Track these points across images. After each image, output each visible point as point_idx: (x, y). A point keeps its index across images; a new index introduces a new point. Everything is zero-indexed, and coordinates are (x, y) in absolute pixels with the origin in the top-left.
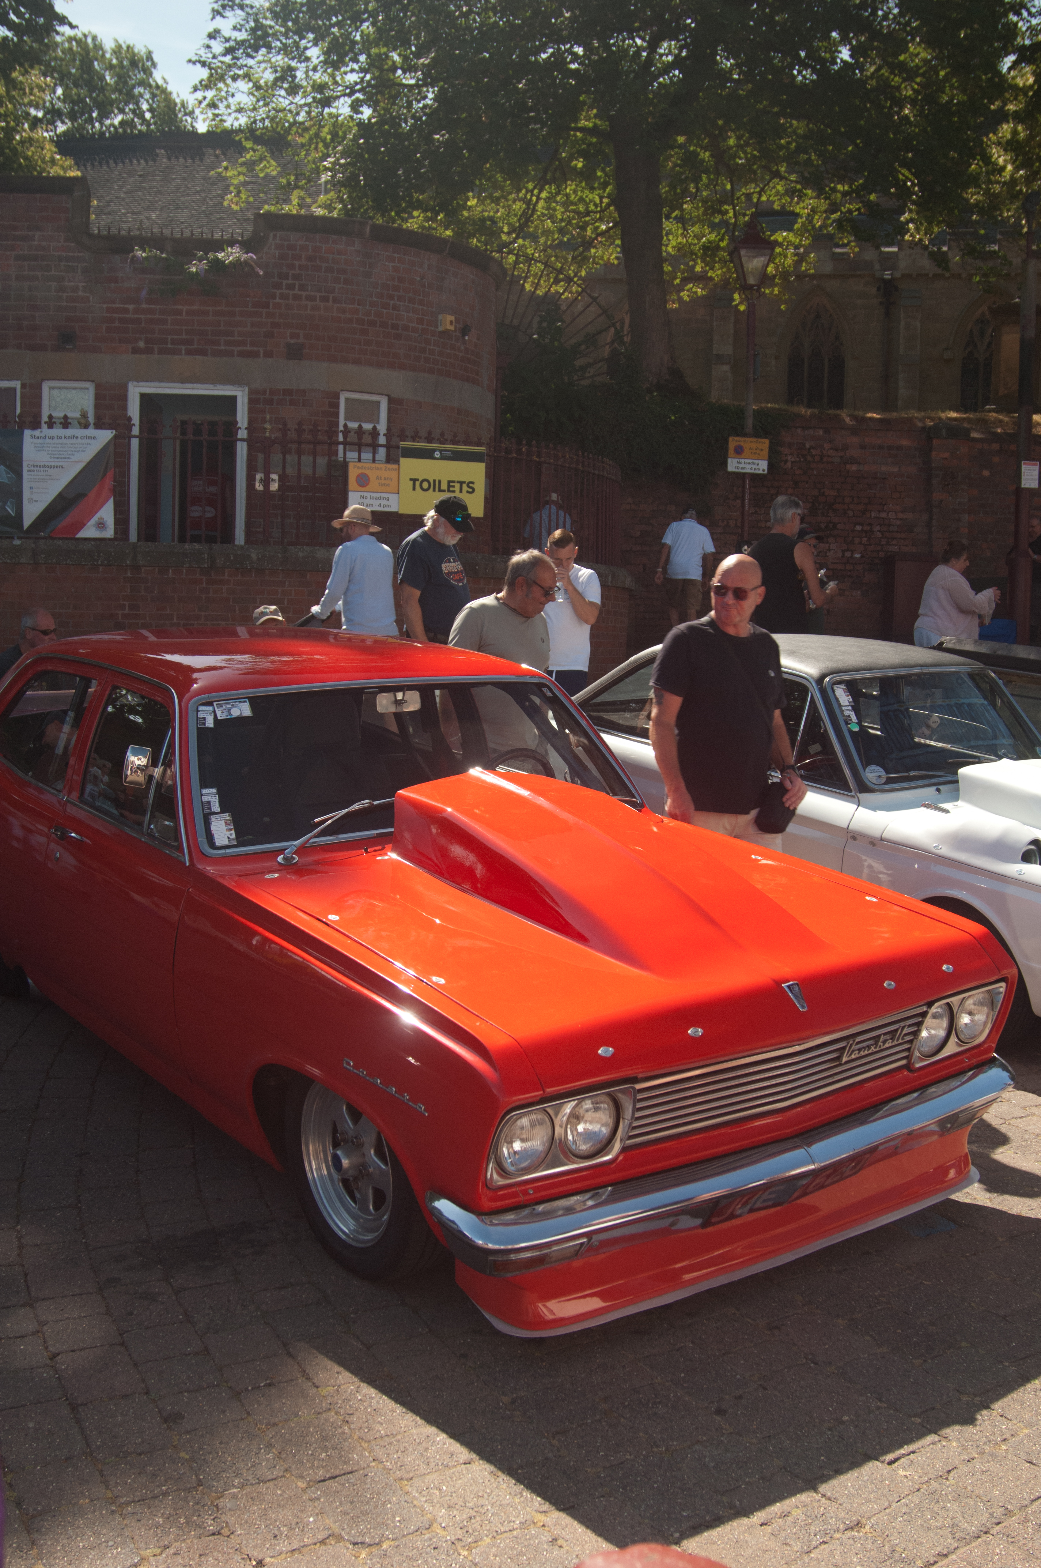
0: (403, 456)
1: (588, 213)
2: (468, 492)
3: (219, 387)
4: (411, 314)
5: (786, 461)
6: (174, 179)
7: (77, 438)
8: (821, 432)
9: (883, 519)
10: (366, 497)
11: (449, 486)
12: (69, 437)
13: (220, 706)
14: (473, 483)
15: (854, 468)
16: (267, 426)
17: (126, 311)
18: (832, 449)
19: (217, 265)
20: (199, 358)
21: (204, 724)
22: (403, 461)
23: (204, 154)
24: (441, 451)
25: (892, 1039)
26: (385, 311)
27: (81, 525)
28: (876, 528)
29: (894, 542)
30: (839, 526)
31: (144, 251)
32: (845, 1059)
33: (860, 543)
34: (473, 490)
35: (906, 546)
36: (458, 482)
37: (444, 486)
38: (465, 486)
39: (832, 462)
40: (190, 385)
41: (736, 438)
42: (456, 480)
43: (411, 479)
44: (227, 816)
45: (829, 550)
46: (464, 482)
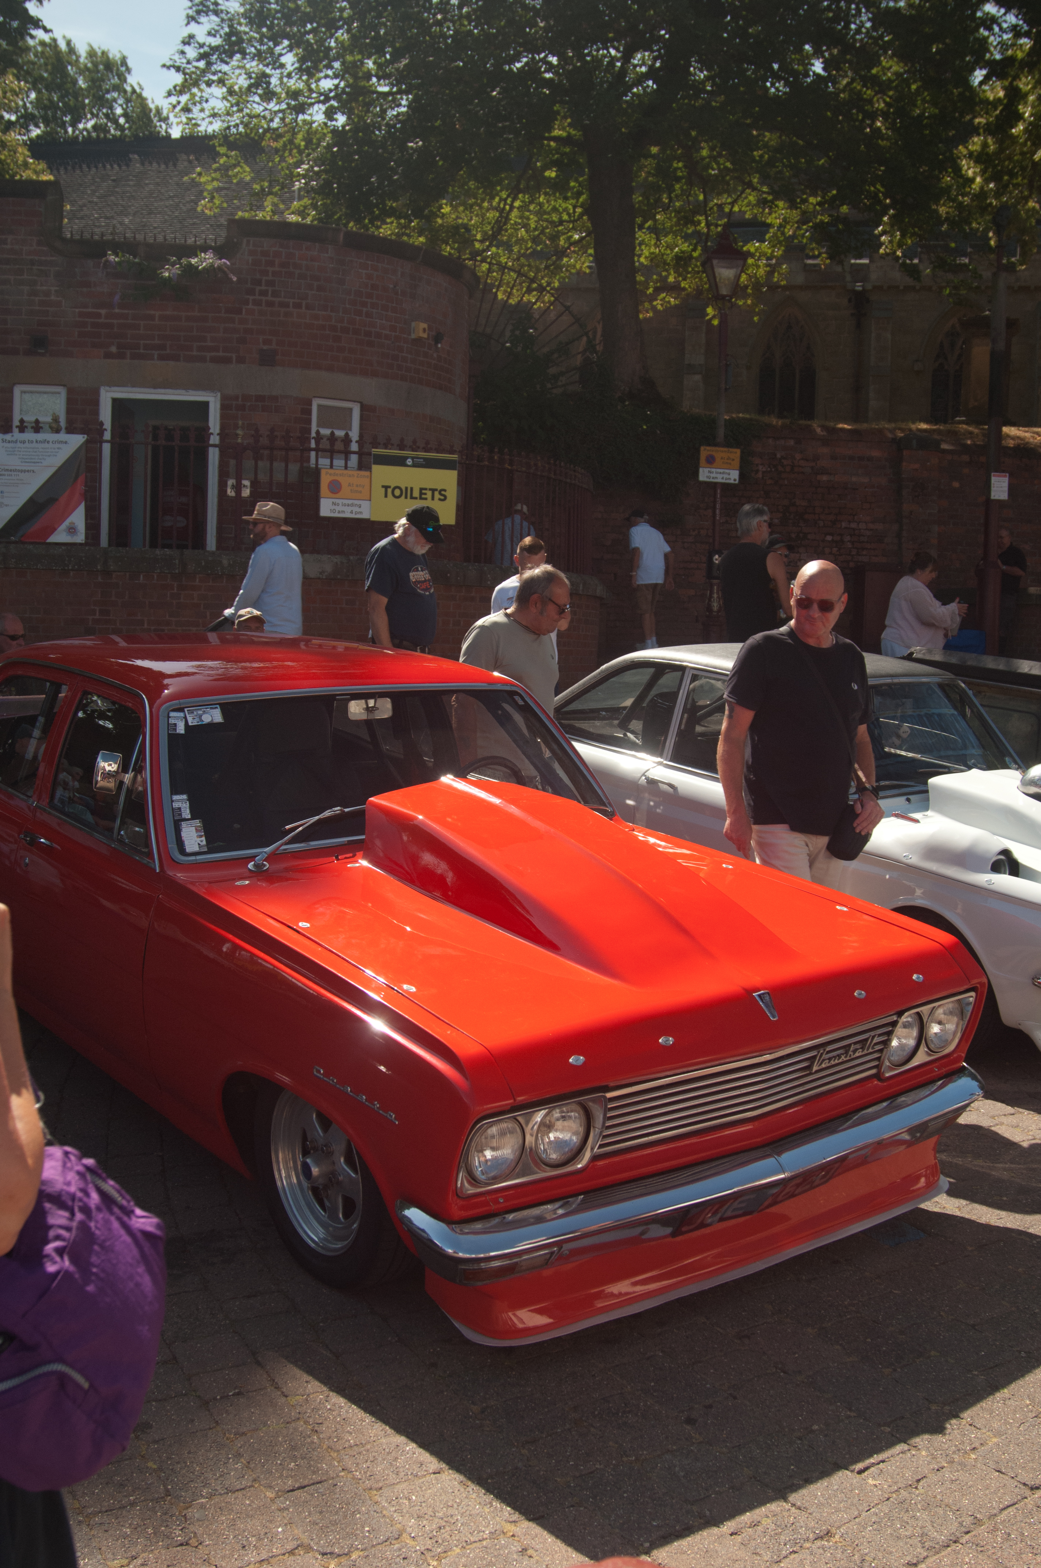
0: (375, 463)
1: (561, 222)
2: (440, 499)
3: (191, 392)
4: (384, 322)
5: (757, 471)
6: (147, 184)
7: (48, 442)
8: (792, 442)
9: (854, 529)
10: (338, 505)
11: (421, 494)
12: (41, 442)
13: (191, 712)
14: (445, 490)
15: (825, 478)
16: (240, 432)
17: (99, 315)
18: (803, 459)
19: (191, 270)
20: (172, 363)
21: (175, 730)
22: (376, 468)
23: (177, 160)
24: (413, 458)
25: (863, 1049)
26: (358, 318)
27: (52, 530)
28: (847, 538)
29: (864, 552)
30: (809, 536)
31: (117, 256)
32: (815, 1068)
34: (445, 498)
35: (876, 556)
36: (430, 489)
37: (416, 494)
38: (436, 494)
39: (803, 473)
40: (163, 391)
41: (708, 448)
42: (428, 487)
43: (383, 487)
44: (197, 823)
46: (436, 490)
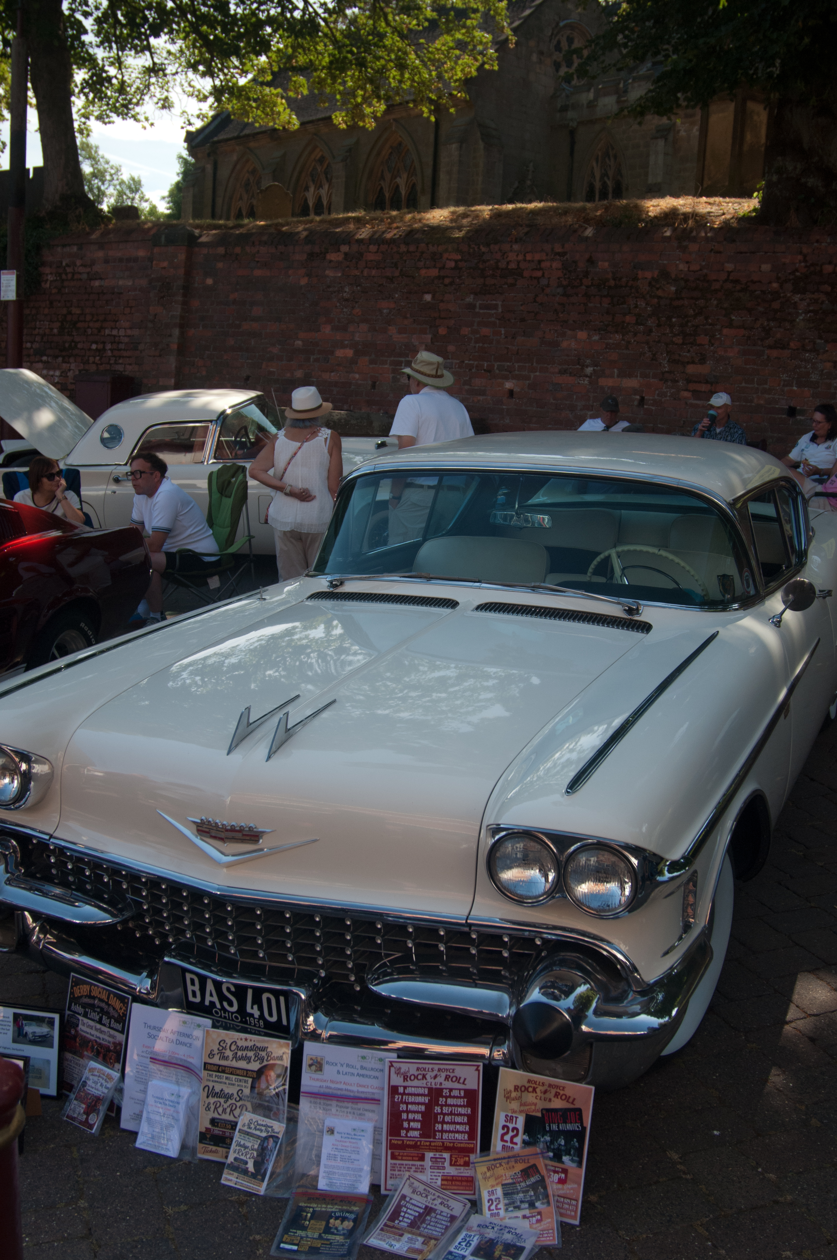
8: (75, 249)
9: (115, 336)
15: (97, 283)
18: (82, 265)
28: (109, 346)
29: (121, 361)
30: (80, 346)
33: (94, 363)
35: (130, 364)
39: (81, 280)
45: (70, 370)
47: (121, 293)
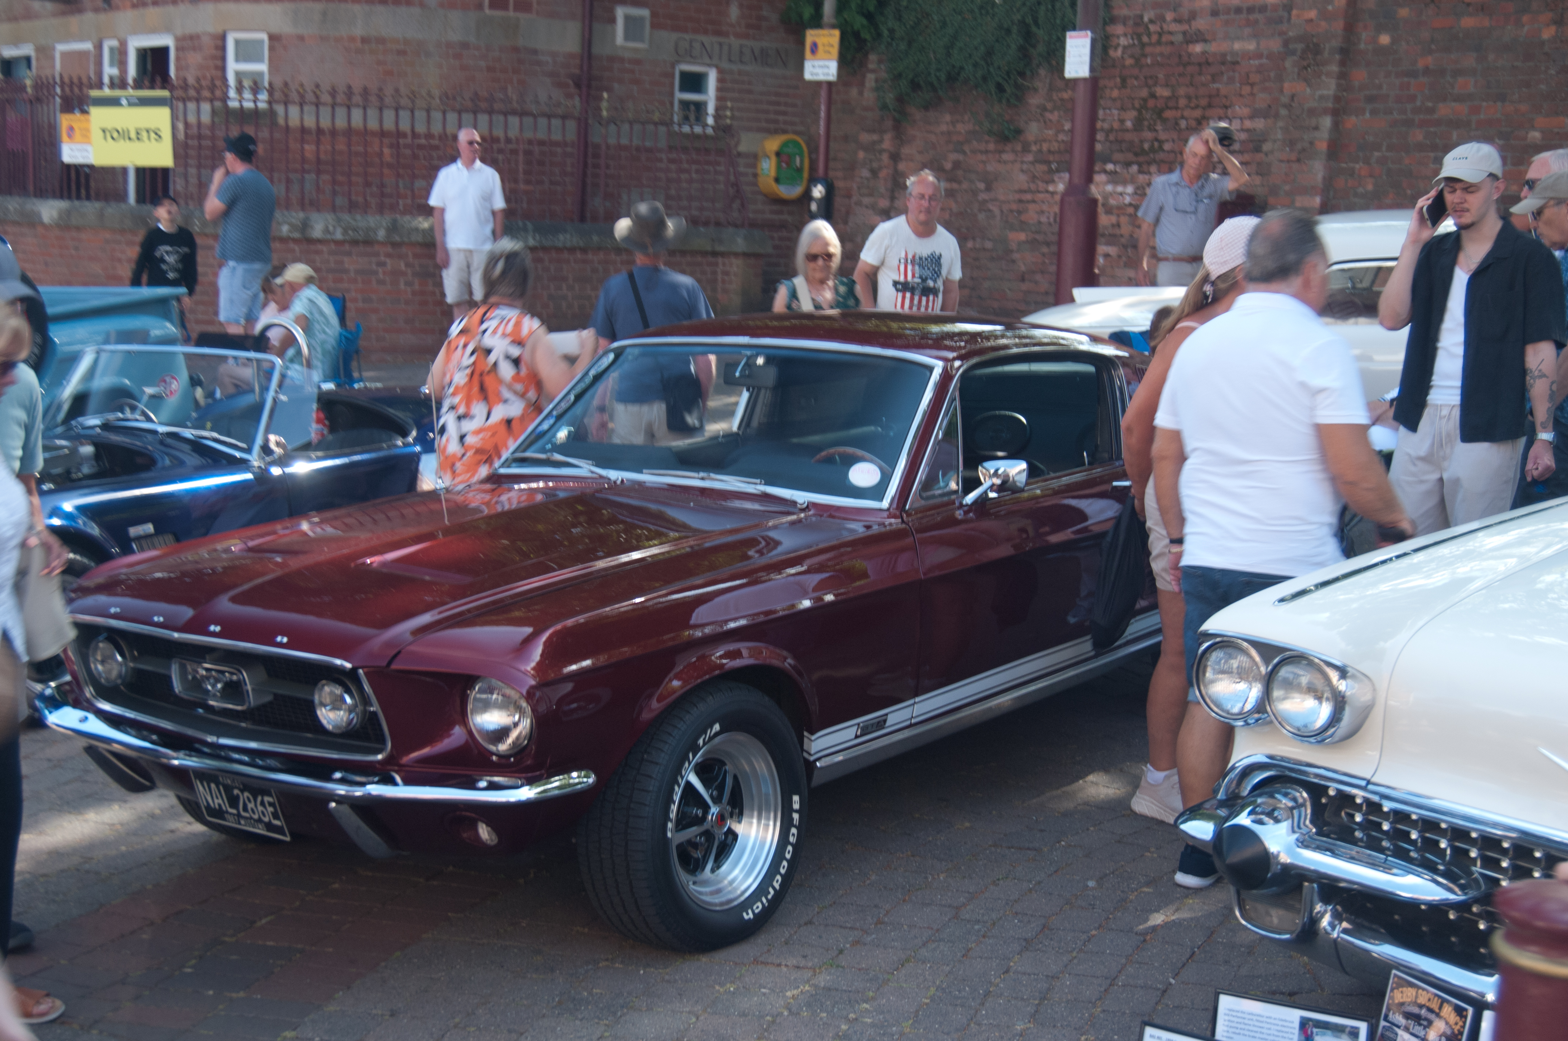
0: (92, 106)
10: (73, 149)
11: (137, 135)
14: (159, 130)
22: (92, 111)
24: (128, 98)
34: (161, 138)
36: (146, 130)
37: (133, 135)
38: (153, 135)
42: (143, 127)
43: (102, 129)
46: (151, 129)
47: (1237, 63)
